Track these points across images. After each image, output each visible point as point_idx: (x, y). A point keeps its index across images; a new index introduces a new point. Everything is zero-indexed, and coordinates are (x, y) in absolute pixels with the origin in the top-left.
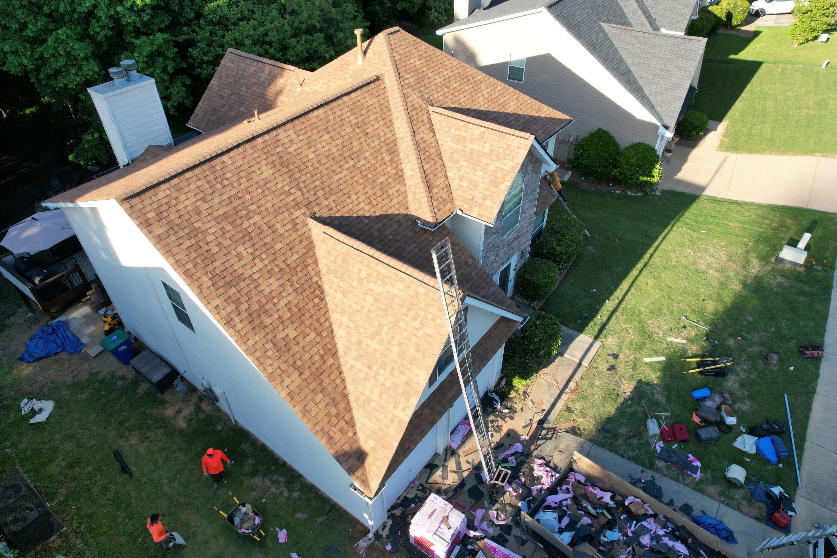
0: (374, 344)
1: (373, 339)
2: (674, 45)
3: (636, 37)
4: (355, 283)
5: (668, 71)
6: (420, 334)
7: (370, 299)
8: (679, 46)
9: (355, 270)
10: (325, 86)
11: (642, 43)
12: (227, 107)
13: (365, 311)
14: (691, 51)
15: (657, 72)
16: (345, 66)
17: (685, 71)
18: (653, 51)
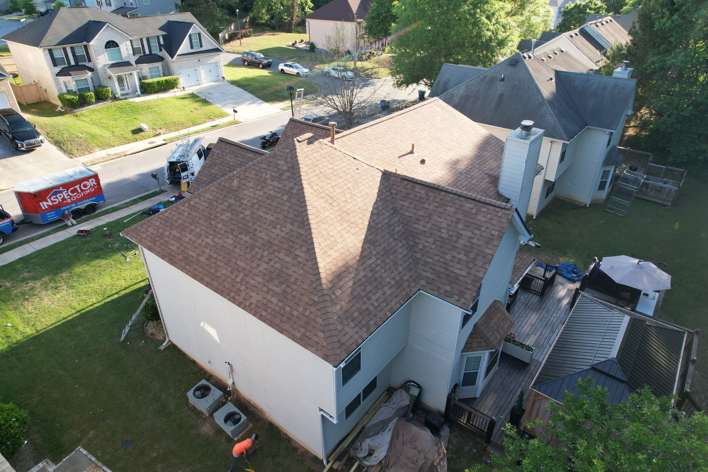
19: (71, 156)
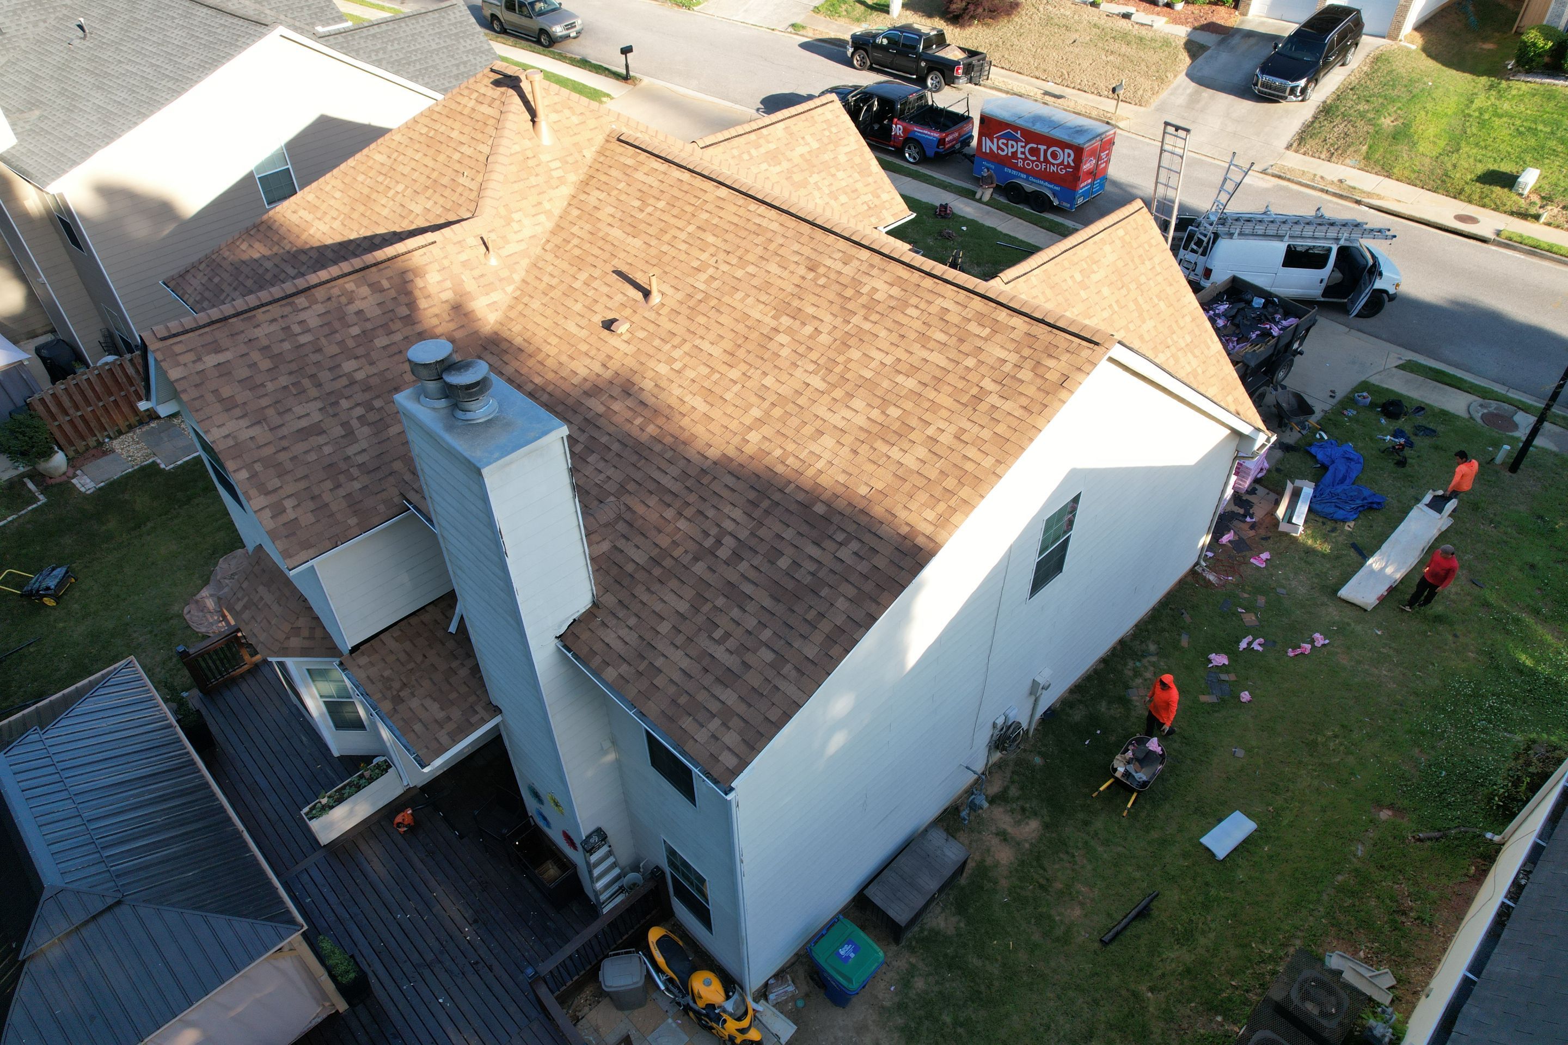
0: (1150, 324)
1: (1144, 322)
2: (433, 25)
3: (374, 36)
4: (1083, 294)
5: (465, 63)
6: (1158, 269)
7: (1106, 291)
8: (440, 23)
9: (1070, 282)
10: (542, 218)
11: (392, 41)
12: (363, 432)
13: (1116, 308)
14: (461, 22)
15: (455, 72)
16: (531, 163)
17: (483, 52)
18: (418, 46)
19: (1295, 145)
